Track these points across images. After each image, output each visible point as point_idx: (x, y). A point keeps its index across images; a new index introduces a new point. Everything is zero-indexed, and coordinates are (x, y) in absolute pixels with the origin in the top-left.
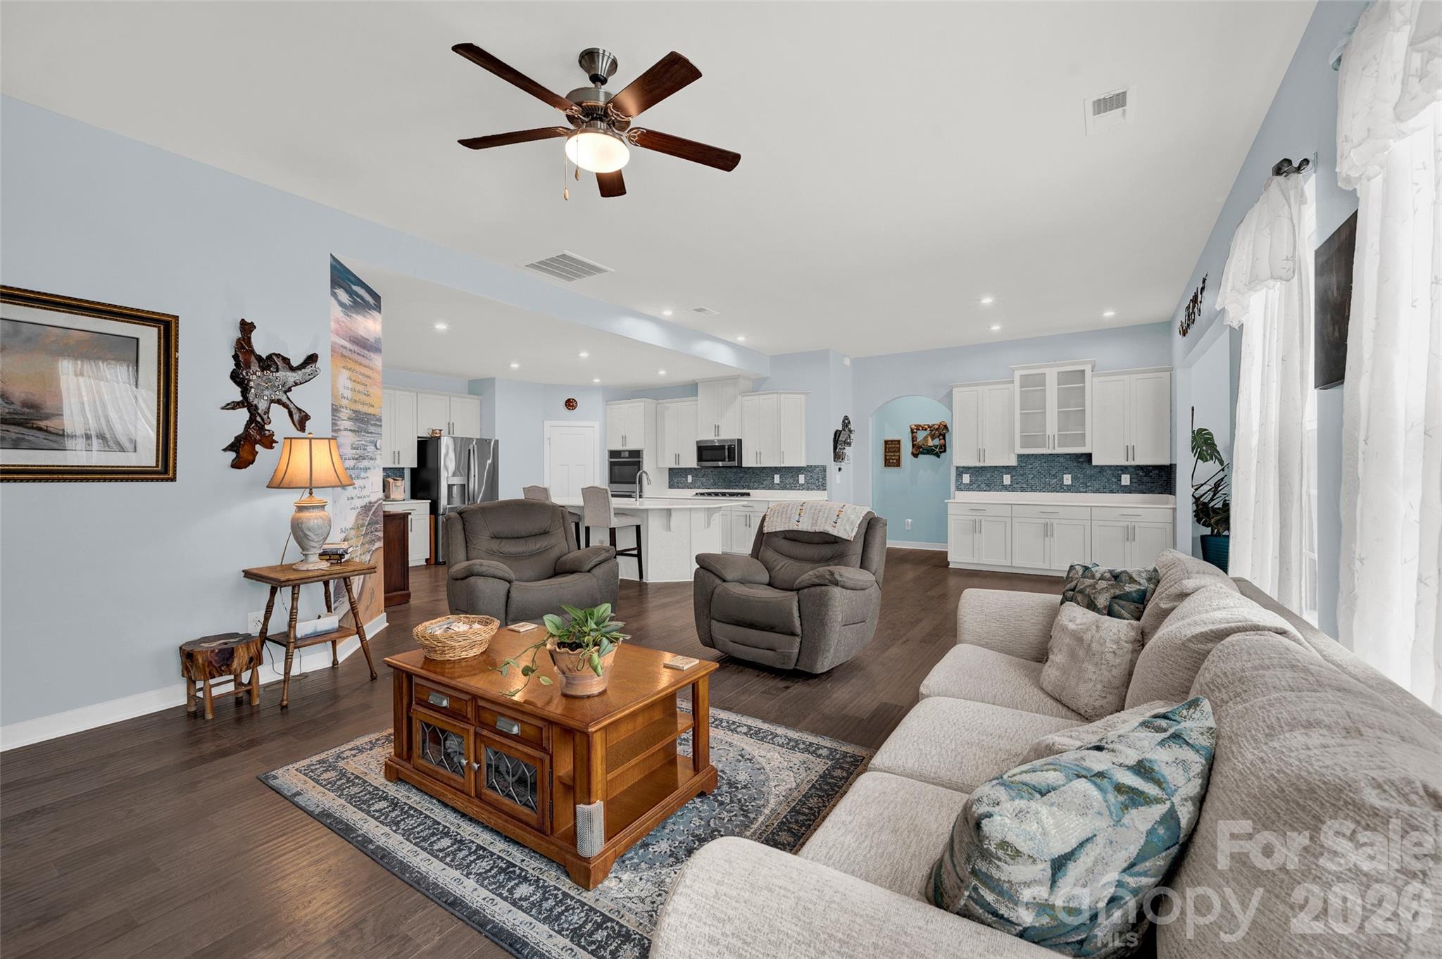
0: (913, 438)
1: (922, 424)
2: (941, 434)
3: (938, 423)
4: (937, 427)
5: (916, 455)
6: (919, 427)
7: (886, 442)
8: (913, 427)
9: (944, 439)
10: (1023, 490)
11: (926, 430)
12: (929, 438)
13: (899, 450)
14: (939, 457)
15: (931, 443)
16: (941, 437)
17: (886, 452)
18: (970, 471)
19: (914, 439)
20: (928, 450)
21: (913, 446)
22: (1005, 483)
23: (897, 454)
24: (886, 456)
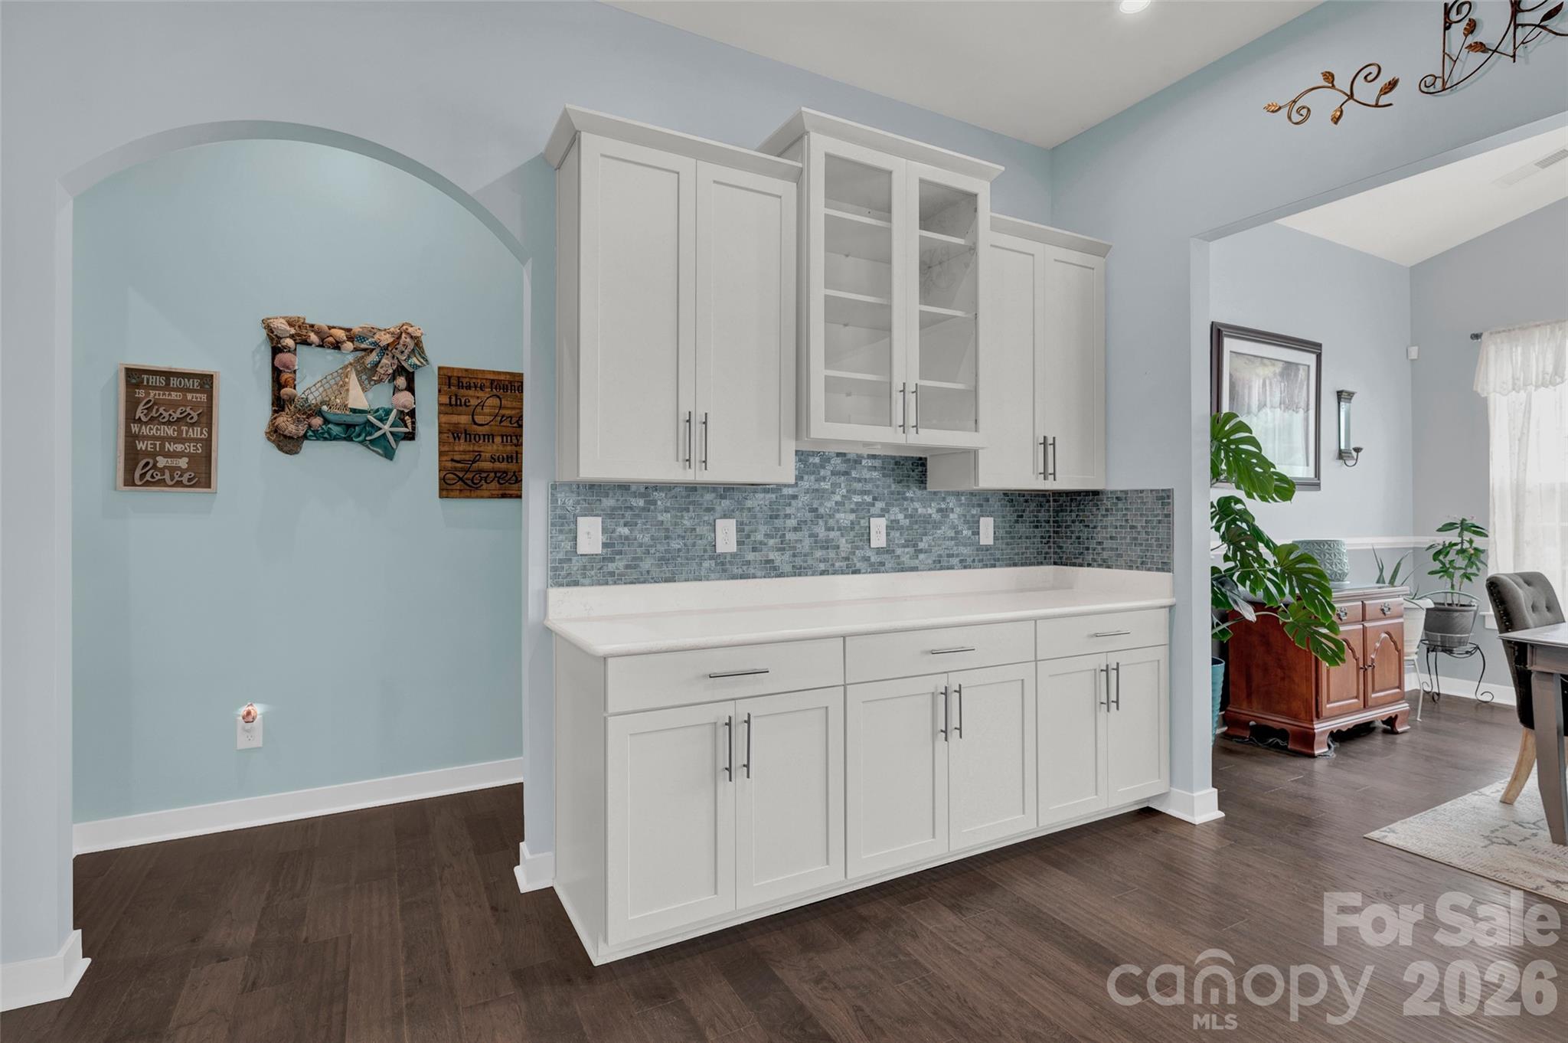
0: (276, 372)
1: (321, 322)
2: (400, 370)
3: (393, 325)
4: (386, 339)
5: (285, 442)
6: (304, 335)
7: (135, 377)
8: (281, 325)
9: (411, 388)
10: (772, 570)
11: (337, 346)
12: (353, 380)
13: (206, 417)
14: (389, 454)
15: (358, 397)
16: (401, 381)
17: (131, 418)
18: (609, 502)
19: (279, 379)
20: (349, 426)
21: (279, 404)
22: (721, 548)
23: (196, 433)
24: (131, 439)
